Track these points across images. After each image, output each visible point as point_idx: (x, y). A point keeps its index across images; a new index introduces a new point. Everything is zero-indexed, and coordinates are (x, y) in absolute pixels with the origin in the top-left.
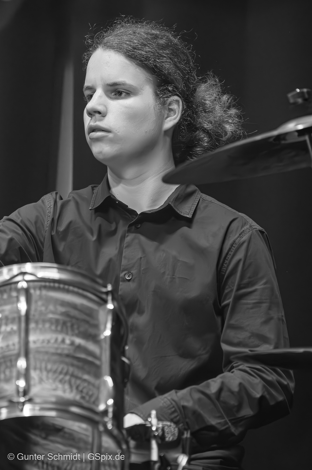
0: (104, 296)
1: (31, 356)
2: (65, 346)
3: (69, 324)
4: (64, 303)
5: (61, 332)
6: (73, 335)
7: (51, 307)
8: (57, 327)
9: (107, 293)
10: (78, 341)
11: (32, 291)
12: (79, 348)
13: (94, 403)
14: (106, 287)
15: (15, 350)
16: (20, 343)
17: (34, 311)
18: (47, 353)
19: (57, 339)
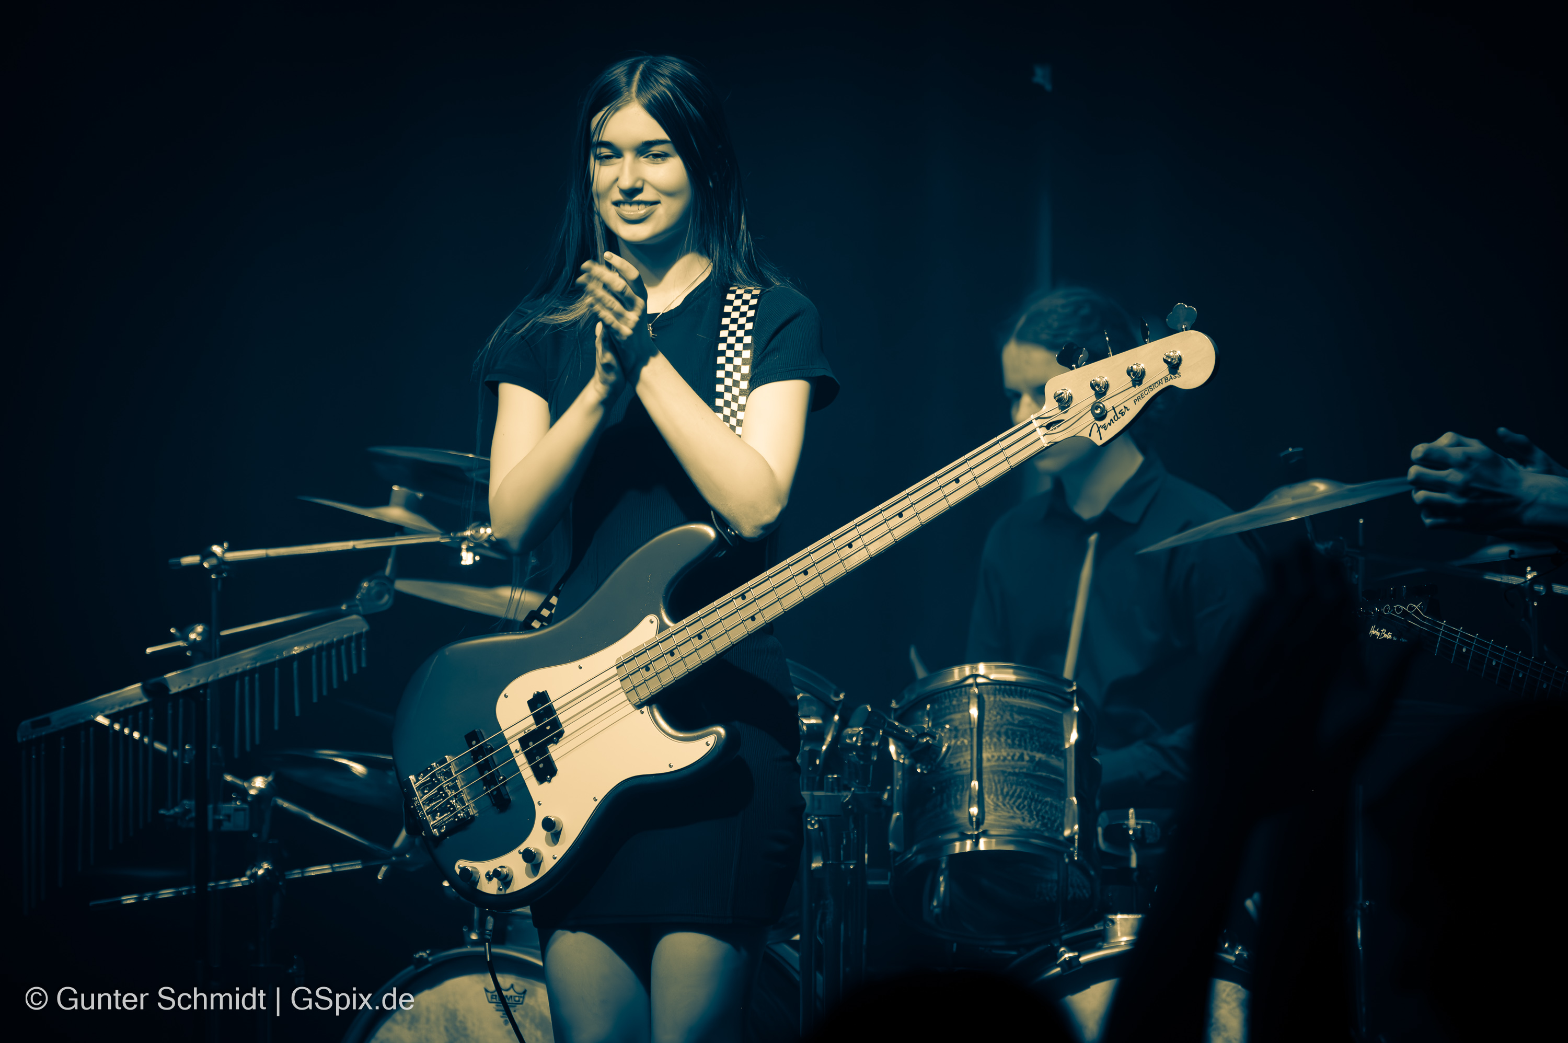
0: (1069, 697)
1: (985, 776)
2: (1024, 763)
3: (1028, 736)
4: (1021, 711)
5: (1020, 746)
6: (1032, 751)
7: (1008, 716)
8: (1013, 740)
10: (1038, 756)
11: (985, 696)
12: (1040, 764)
13: (1057, 829)
15: (967, 769)
16: (971, 760)
17: (988, 721)
18: (1003, 772)
19: (1014, 755)
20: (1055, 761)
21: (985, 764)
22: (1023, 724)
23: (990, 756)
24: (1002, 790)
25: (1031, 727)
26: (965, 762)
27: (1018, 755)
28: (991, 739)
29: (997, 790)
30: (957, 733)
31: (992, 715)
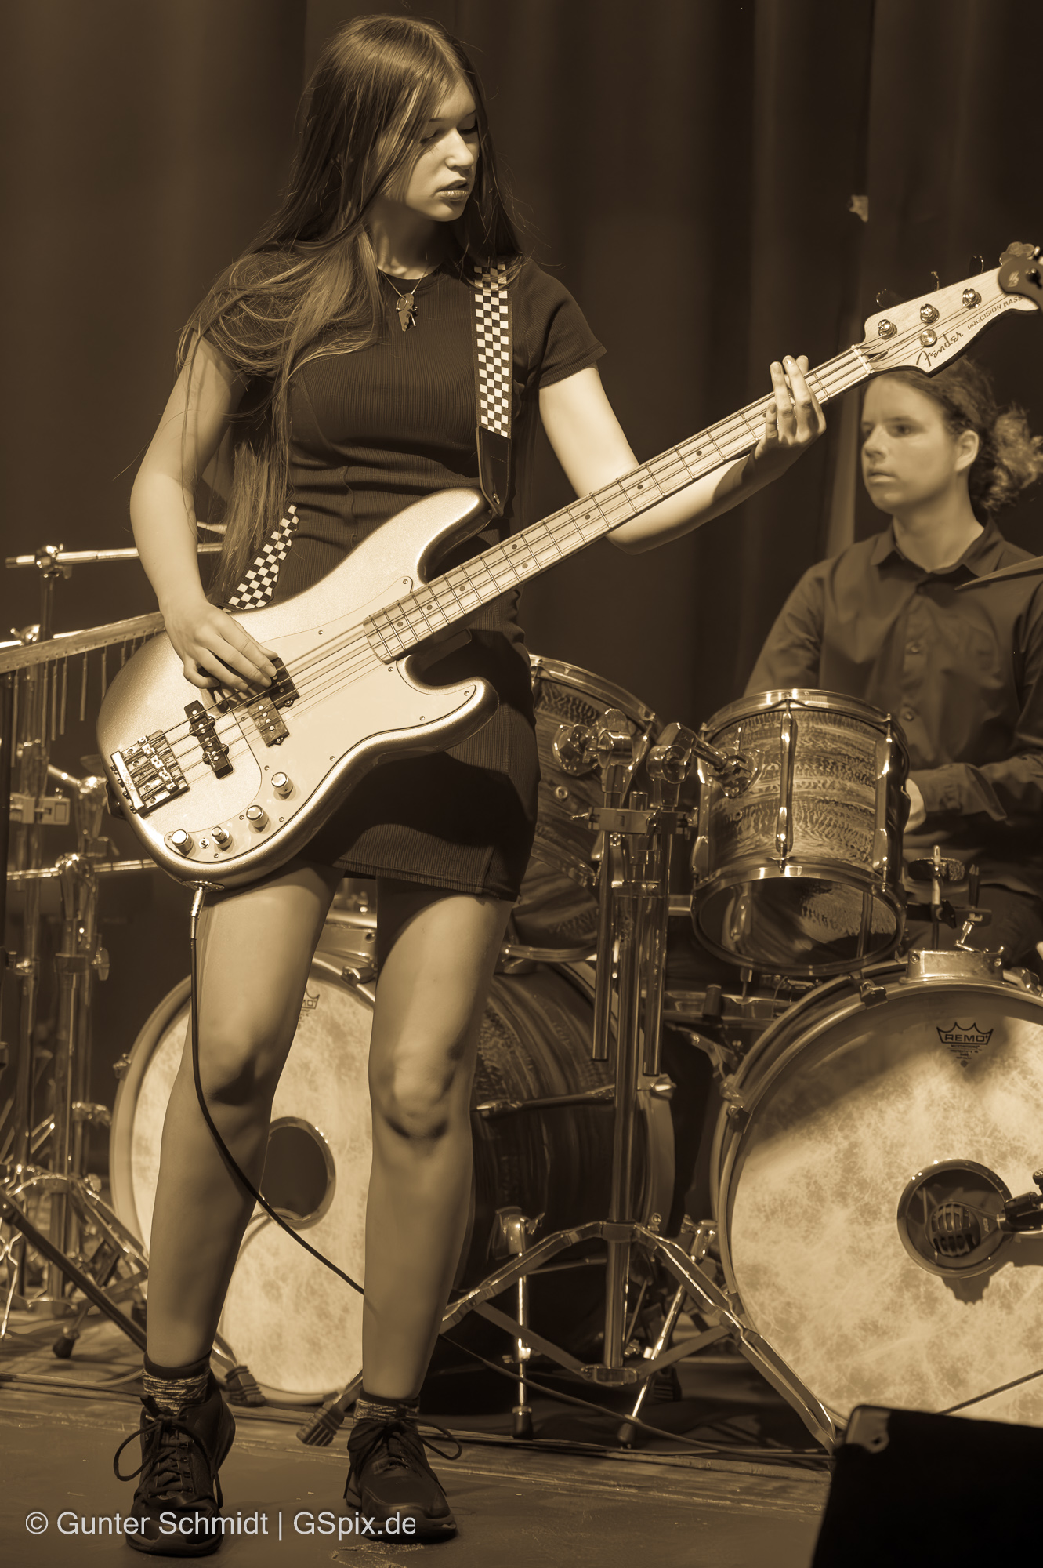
0: (882, 727)
1: (794, 803)
2: (835, 792)
3: (840, 764)
4: (834, 739)
5: (829, 775)
6: (843, 778)
7: (820, 743)
8: (824, 768)
9: (886, 724)
10: (849, 784)
11: (798, 722)
12: (850, 792)
13: (866, 860)
14: (885, 717)
15: (776, 794)
16: (781, 786)
17: (800, 747)
18: (813, 800)
19: (826, 782)
20: (865, 791)
21: (795, 790)
22: (834, 752)
23: (800, 782)
24: (812, 817)
25: (843, 756)
26: (774, 787)
27: (829, 782)
28: (802, 764)
29: (805, 818)
30: (768, 757)
31: (804, 741)
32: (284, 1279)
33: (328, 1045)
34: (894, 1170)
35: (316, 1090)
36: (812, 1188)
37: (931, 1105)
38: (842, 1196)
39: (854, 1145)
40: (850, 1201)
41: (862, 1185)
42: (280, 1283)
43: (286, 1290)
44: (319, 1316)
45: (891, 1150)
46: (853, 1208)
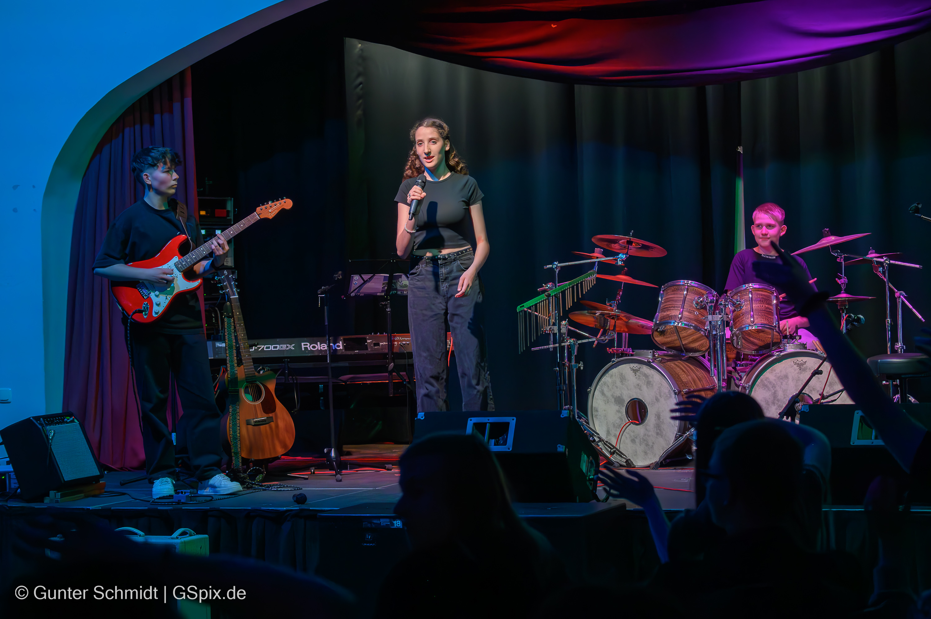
2: (763, 308)
4: (762, 295)
5: (762, 303)
6: (765, 305)
7: (758, 296)
12: (767, 308)
18: (758, 310)
19: (761, 306)
20: (770, 307)
21: (754, 308)
22: (762, 298)
23: (755, 306)
24: (758, 314)
25: (764, 299)
26: (749, 308)
27: (762, 306)
28: (755, 302)
29: (757, 314)
30: (746, 301)
31: (755, 297)
32: (636, 438)
33: (644, 379)
34: (786, 396)
35: (641, 390)
36: (766, 402)
37: (793, 380)
38: (774, 403)
39: (775, 391)
40: (776, 404)
41: (778, 400)
42: (635, 439)
43: (637, 441)
44: (646, 446)
45: (784, 391)
46: (776, 406)
